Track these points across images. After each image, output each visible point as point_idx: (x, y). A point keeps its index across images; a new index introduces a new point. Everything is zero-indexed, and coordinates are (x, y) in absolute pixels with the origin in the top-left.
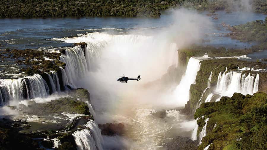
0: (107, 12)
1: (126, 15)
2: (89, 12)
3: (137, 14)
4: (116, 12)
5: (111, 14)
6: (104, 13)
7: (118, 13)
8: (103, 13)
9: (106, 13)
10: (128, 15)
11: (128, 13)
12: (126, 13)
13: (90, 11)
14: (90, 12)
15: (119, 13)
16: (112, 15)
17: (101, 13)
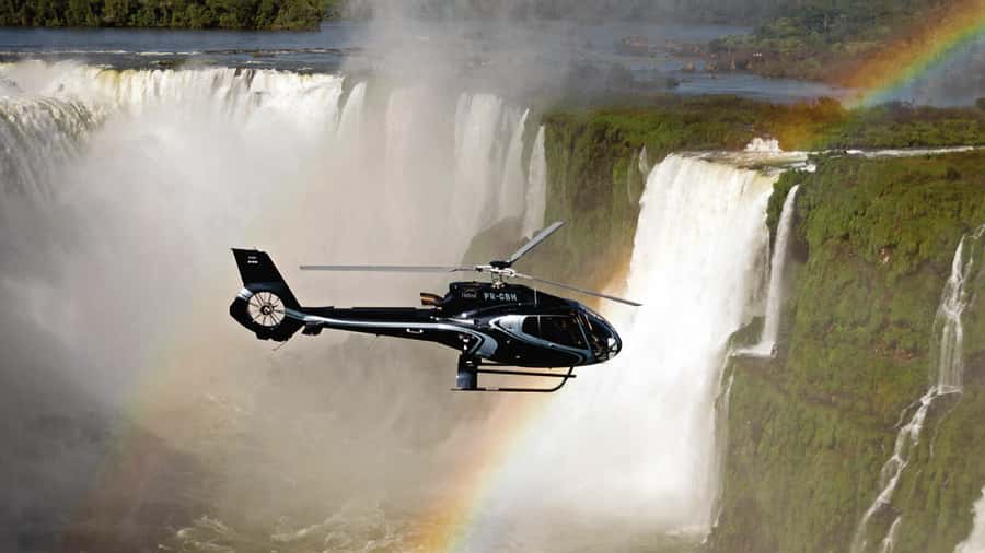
0: (90, 9)
1: (173, 23)
2: (8, 11)
3: (221, 18)
4: (129, 8)
5: (108, 18)
6: (76, 16)
7: (135, 13)
8: (71, 13)
9: (83, 14)
10: (181, 24)
11: (179, 14)
12: (170, 12)
13: (14, 5)
14: (16, 10)
15: (143, 13)
16: (112, 25)
17: (60, 15)
